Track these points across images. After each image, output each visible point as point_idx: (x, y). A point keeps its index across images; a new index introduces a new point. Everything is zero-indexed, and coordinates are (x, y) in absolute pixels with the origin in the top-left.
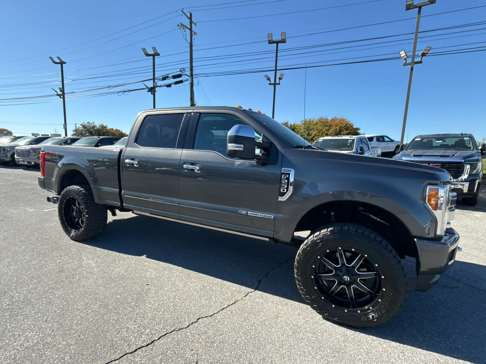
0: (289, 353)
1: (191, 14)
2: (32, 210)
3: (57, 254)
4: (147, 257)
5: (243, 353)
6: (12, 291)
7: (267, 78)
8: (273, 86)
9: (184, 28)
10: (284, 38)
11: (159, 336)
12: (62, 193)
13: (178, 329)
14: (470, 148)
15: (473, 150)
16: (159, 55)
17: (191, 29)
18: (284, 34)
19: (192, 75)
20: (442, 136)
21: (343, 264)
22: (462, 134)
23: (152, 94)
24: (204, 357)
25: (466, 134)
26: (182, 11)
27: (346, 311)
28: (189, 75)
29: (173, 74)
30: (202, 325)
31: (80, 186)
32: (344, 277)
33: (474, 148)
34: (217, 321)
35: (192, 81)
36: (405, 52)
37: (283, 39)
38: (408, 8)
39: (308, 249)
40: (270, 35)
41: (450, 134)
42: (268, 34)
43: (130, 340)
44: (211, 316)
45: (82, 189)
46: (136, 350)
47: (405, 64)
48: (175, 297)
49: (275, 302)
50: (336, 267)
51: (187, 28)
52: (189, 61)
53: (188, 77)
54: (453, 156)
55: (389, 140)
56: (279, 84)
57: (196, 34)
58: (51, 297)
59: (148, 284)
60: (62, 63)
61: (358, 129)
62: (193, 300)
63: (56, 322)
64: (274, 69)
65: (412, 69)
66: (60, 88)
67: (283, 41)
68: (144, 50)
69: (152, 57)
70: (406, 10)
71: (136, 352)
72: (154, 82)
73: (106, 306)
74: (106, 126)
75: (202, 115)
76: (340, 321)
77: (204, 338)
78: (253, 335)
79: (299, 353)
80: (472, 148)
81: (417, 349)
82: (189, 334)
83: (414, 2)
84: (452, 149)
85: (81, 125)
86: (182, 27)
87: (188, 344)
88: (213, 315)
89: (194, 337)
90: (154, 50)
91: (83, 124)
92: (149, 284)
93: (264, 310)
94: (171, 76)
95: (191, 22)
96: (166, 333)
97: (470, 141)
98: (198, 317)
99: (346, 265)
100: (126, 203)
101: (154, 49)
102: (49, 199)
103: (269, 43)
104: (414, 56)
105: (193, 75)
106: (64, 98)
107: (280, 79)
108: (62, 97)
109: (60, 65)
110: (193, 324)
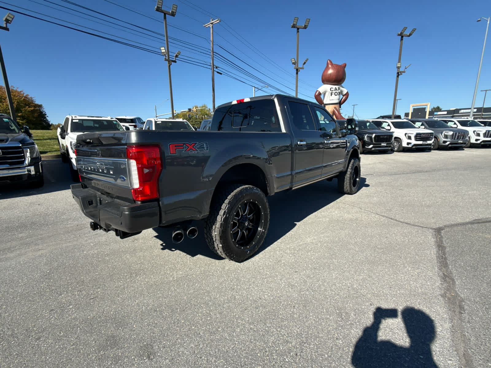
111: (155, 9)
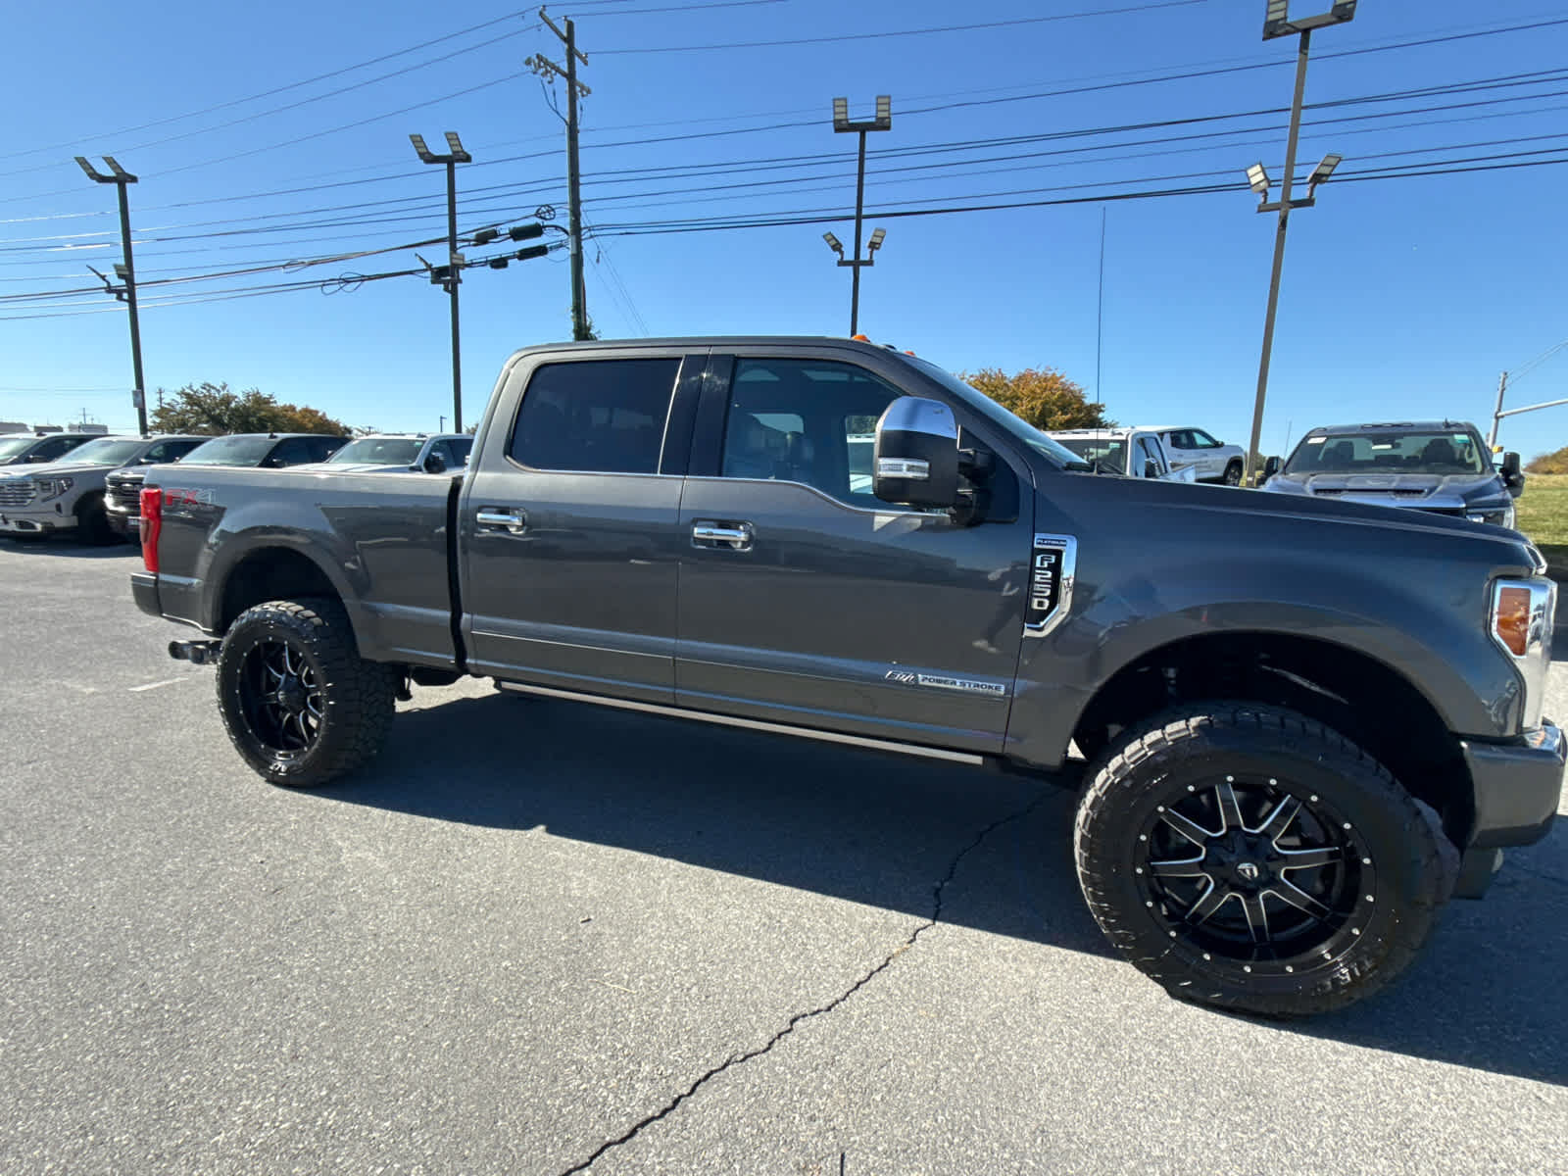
0: (1110, 1107)
1: (570, 25)
2: (92, 690)
3: (241, 833)
4: (550, 830)
5: (973, 1116)
6: (134, 965)
7: (833, 242)
8: (850, 269)
9: (547, 72)
10: (885, 114)
11: (692, 1082)
12: (234, 627)
13: (742, 1057)
14: (1473, 466)
15: (1482, 473)
16: (468, 159)
17: (570, 76)
18: (884, 100)
19: (576, 230)
20: (1386, 432)
21: (1234, 828)
22: (1447, 425)
23: (446, 289)
24: (858, 1138)
25: (1457, 425)
26: (541, 14)
27: (1248, 969)
28: (568, 229)
29: (512, 226)
30: (812, 1040)
31: (298, 604)
32: (1240, 867)
33: (1484, 466)
34: (853, 1023)
35: (579, 247)
36: (1263, 170)
37: (883, 118)
38: (1272, 31)
39: (1128, 784)
40: (840, 103)
41: (1412, 425)
42: (834, 100)
43: (601, 1100)
44: (829, 1009)
45: (309, 613)
46: (633, 1132)
47: (1264, 208)
48: (692, 955)
49: (1010, 956)
50: (1209, 837)
51: (558, 70)
52: (567, 182)
53: (565, 236)
54: (1432, 490)
55: (1208, 442)
56: (870, 263)
57: (589, 92)
58: (279, 976)
59: (589, 920)
60: (123, 180)
61: (1098, 408)
62: (754, 962)
63: (328, 1058)
64: (854, 213)
65: (1283, 224)
66: (117, 267)
67: (882, 125)
68: (417, 141)
69: (444, 166)
70: (1264, 39)
71: (637, 1138)
72: (453, 249)
73: (477, 997)
74: (271, 396)
75: (743, 364)
76: (1230, 1002)
77: (836, 1080)
78: (980, 1060)
79: (1140, 1106)
80: (1479, 468)
81: (1471, 1070)
82: (782, 1068)
83: (1289, 15)
84: (1421, 469)
85: (182, 393)
86: (540, 67)
87: (791, 1099)
88: (833, 1005)
89: (802, 1077)
90: (452, 142)
91: (187, 391)
92: (592, 917)
93: (986, 981)
94: (504, 230)
95: (571, 53)
96: (707, 1071)
97: (1471, 446)
98: (791, 1016)
99: (1245, 829)
100: (476, 657)
101: (452, 138)
102: (176, 650)
103: (838, 130)
104: (1289, 181)
105: (580, 229)
106: (132, 302)
107: (873, 246)
108: (125, 296)
109: (115, 186)
110: (783, 1037)
111: (1262, 36)
